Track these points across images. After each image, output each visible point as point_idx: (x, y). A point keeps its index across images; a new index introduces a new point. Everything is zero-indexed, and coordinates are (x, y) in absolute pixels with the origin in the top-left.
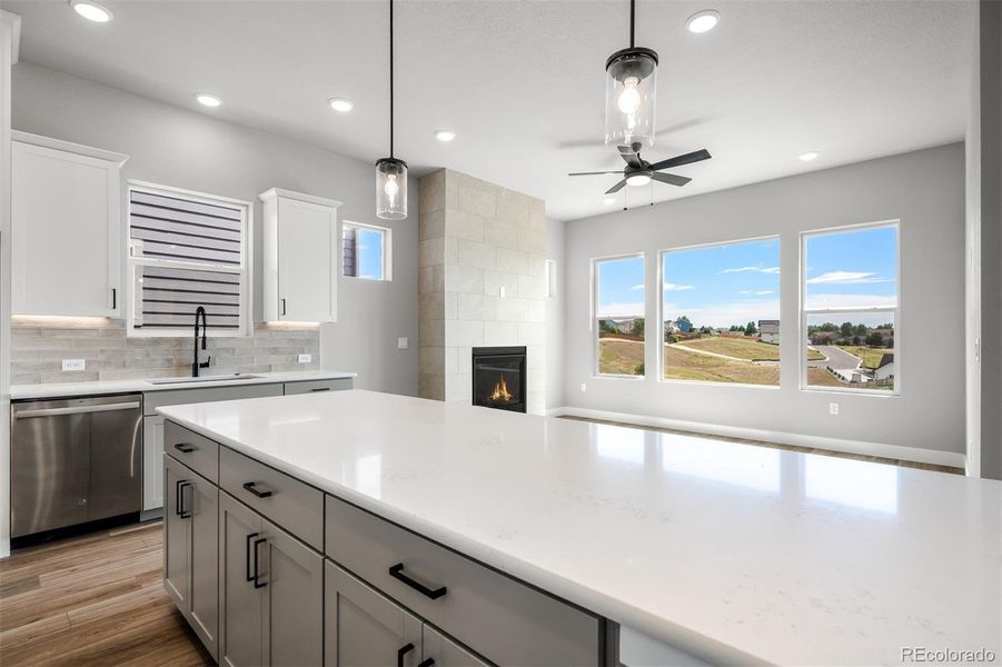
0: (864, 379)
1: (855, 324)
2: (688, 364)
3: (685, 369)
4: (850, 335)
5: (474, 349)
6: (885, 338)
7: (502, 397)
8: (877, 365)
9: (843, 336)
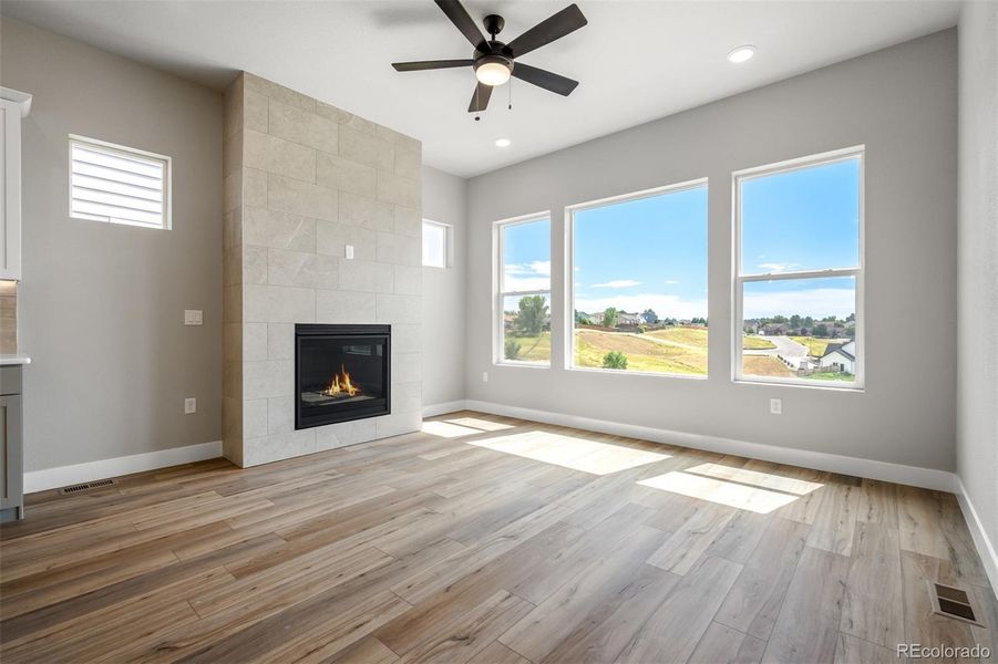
0: (811, 366)
1: (803, 316)
2: (653, 353)
3: (649, 357)
4: (798, 326)
5: (298, 326)
6: (829, 329)
7: (344, 390)
8: (822, 354)
9: (792, 327)
